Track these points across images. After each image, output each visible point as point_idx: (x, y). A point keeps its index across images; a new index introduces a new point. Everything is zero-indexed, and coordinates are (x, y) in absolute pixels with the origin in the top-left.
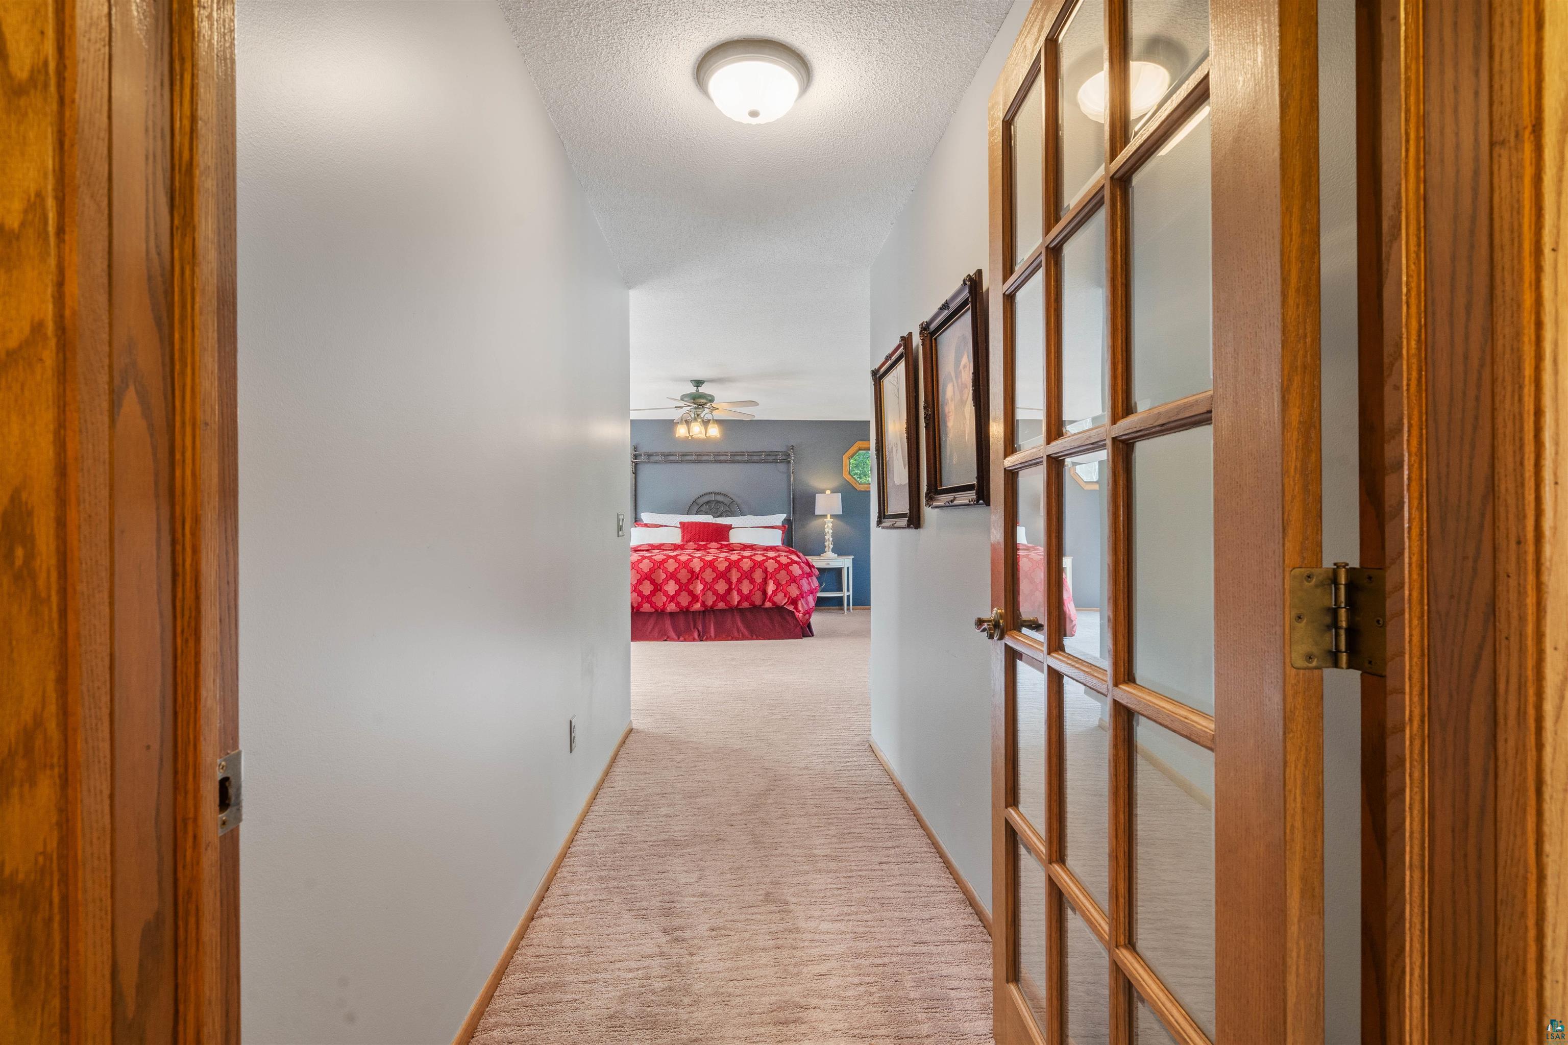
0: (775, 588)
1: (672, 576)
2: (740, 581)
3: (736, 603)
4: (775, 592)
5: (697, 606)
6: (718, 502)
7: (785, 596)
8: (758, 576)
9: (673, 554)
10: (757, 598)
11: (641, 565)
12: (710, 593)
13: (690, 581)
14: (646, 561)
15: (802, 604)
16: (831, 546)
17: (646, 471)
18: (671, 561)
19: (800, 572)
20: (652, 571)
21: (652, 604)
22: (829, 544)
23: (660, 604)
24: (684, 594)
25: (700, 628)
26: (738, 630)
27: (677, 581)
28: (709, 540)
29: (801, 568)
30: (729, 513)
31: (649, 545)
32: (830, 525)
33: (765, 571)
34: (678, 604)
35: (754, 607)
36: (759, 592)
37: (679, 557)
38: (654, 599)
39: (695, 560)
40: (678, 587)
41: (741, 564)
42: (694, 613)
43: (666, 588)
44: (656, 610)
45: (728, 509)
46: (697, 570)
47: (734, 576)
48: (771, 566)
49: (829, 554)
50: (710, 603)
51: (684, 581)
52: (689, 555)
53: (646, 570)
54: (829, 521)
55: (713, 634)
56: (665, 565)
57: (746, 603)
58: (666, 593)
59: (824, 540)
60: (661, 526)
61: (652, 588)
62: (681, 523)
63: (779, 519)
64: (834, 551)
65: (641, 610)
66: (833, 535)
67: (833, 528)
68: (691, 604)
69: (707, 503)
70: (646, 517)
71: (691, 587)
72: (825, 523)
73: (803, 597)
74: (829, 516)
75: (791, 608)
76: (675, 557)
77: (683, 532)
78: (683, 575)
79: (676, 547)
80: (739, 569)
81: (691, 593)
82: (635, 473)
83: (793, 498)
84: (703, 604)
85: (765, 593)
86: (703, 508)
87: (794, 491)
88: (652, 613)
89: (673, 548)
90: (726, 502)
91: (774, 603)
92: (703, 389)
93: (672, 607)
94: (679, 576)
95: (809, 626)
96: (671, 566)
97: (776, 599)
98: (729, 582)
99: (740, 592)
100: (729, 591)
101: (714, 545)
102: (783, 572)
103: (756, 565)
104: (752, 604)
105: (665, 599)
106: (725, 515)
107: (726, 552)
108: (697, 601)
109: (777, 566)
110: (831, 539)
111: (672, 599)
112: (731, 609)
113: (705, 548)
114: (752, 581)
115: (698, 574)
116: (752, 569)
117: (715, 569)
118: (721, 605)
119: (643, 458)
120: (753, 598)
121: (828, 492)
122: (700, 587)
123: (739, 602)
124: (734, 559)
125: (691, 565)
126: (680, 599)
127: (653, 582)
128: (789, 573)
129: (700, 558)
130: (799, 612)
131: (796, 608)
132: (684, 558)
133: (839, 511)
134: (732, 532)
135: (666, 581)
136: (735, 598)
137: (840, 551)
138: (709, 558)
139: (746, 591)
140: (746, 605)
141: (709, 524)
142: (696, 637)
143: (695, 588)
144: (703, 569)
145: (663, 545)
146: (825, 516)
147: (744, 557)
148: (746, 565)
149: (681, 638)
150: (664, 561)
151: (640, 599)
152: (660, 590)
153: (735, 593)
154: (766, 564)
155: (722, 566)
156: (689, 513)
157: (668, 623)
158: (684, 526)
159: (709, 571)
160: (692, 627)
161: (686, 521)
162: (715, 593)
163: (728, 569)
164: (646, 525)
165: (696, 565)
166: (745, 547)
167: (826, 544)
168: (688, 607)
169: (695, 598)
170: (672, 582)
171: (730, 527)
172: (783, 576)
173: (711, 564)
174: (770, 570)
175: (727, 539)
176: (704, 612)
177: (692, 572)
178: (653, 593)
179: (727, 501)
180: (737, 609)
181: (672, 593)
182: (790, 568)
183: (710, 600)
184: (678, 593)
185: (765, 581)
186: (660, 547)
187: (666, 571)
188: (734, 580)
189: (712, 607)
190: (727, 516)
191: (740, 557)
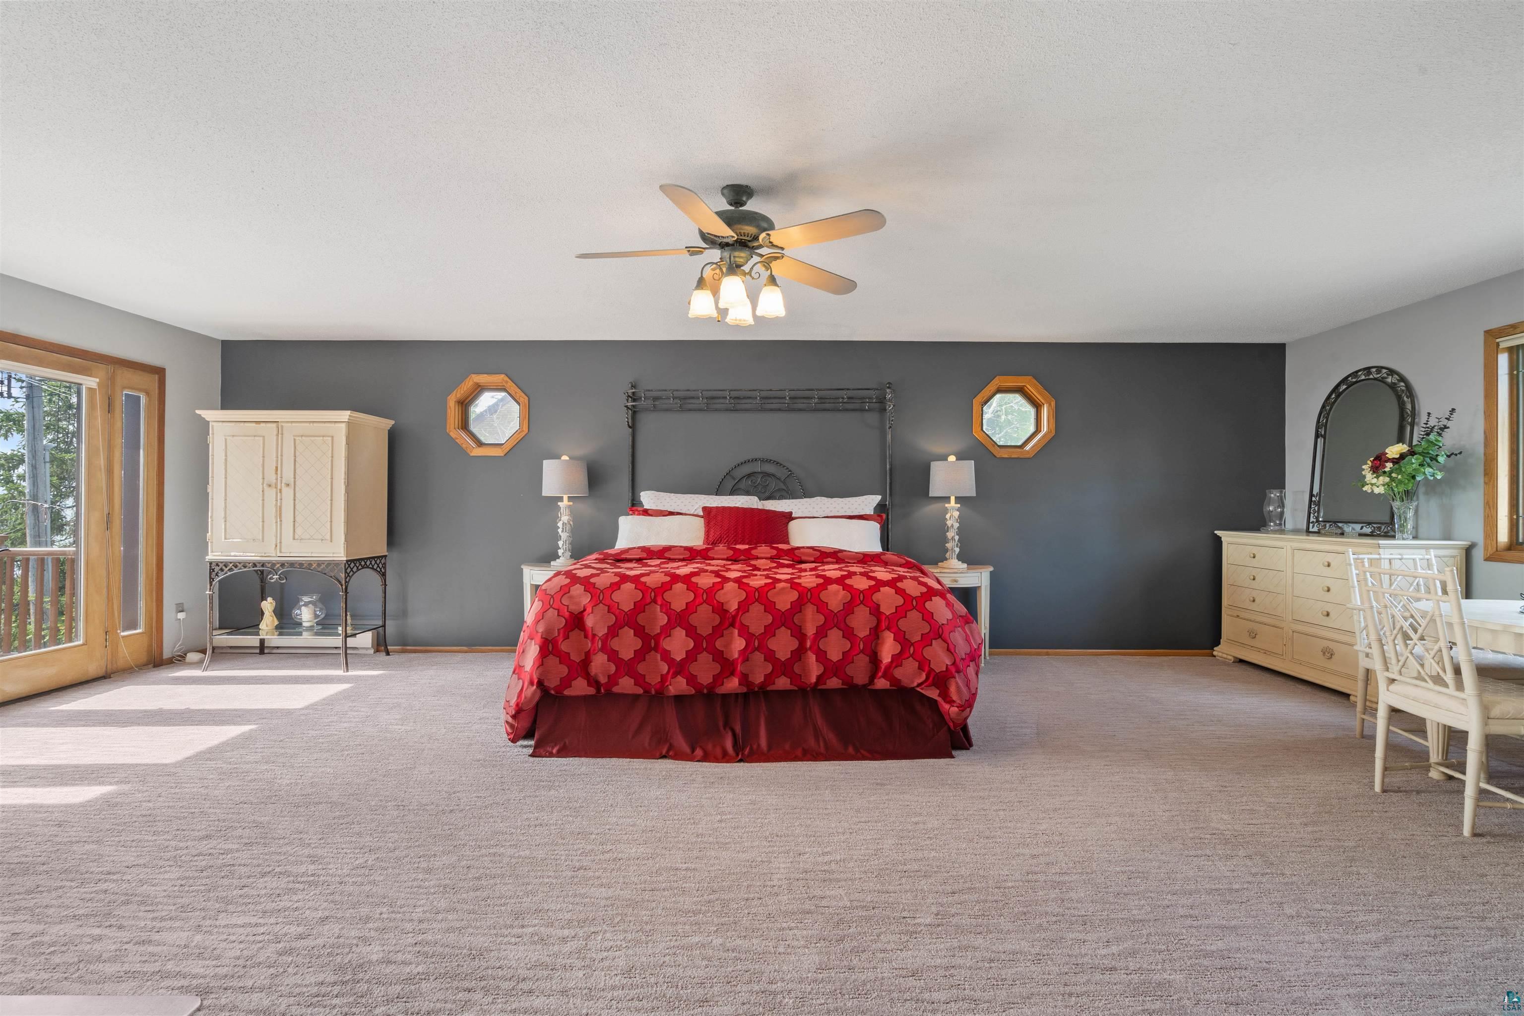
0: (898, 649)
1: (680, 619)
2: (822, 632)
3: (814, 680)
4: (897, 660)
5: (732, 684)
6: (766, 475)
7: (921, 668)
8: (861, 622)
9: (685, 570)
10: (859, 671)
11: (617, 596)
12: (758, 657)
13: (718, 631)
14: (629, 586)
15: (958, 687)
16: (957, 550)
17: (649, 423)
18: (679, 587)
19: (949, 616)
20: (640, 607)
21: (639, 680)
22: (954, 547)
23: (654, 680)
24: (704, 658)
25: (738, 729)
26: (817, 734)
27: (691, 632)
28: (755, 542)
29: (949, 605)
30: (785, 494)
31: (644, 549)
32: (956, 514)
33: (875, 610)
34: (692, 680)
35: (851, 689)
36: (861, 655)
37: (694, 579)
38: (641, 668)
39: (730, 586)
40: (691, 644)
41: (823, 596)
42: (725, 696)
43: (666, 644)
44: (646, 691)
45: (782, 486)
46: (733, 606)
47: (811, 621)
48: (888, 600)
49: (955, 563)
50: (758, 678)
51: (705, 630)
52: (717, 574)
53: (627, 606)
54: (953, 508)
55: (763, 742)
56: (667, 596)
57: (835, 679)
58: (666, 656)
59: (945, 540)
60: (671, 513)
61: (638, 644)
62: (705, 509)
63: (868, 503)
64: (961, 558)
65: (616, 689)
66: (960, 532)
67: (961, 519)
68: (718, 679)
69: (749, 476)
70: (648, 499)
71: (719, 644)
72: (946, 511)
73: (958, 671)
74: (953, 499)
75: (933, 693)
76: (686, 579)
77: (708, 524)
78: (704, 618)
79: (691, 554)
80: (822, 607)
81: (719, 657)
82: (633, 426)
83: (891, 470)
84: (745, 679)
85: (875, 659)
86: (742, 485)
87: (891, 457)
88: (636, 697)
89: (687, 555)
90: (778, 475)
91: (895, 681)
92: (751, 206)
93: (679, 686)
94: (694, 619)
95: (965, 729)
96: (679, 597)
97: (898, 673)
98: (798, 633)
99: (822, 656)
100: (798, 654)
101: (763, 550)
102: (914, 615)
103: (857, 598)
104: (848, 681)
105: (664, 668)
106: (778, 495)
107: (788, 566)
108: (732, 673)
109: (900, 601)
110: (957, 538)
111: (679, 668)
112: (803, 691)
113: (748, 557)
114: (849, 633)
115: (734, 617)
116: (849, 608)
117: (769, 607)
118: (783, 683)
119: (642, 403)
120: (849, 670)
121: (952, 458)
122: (738, 644)
123: (819, 678)
124: (809, 586)
125: (721, 596)
126: (694, 668)
127: (640, 631)
128: (928, 617)
129: (738, 580)
130: (951, 702)
131: (945, 695)
132: (705, 581)
133: (970, 490)
134: (793, 526)
135: (667, 630)
136: (813, 669)
137: (970, 558)
138: (757, 581)
139: (835, 655)
140: (834, 683)
141: (752, 511)
142: (729, 744)
143: (728, 644)
144: (743, 607)
145: (668, 549)
146: (947, 499)
147: (828, 581)
148: (835, 597)
149: (699, 752)
150: (665, 587)
151: (613, 668)
152: (657, 648)
153: (812, 658)
154: (876, 597)
155: (784, 600)
156: (718, 492)
157: (670, 717)
158: (709, 514)
159: (757, 609)
160: (721, 724)
161: (714, 505)
162: (770, 656)
163: (797, 607)
164: (646, 512)
165: (731, 597)
166: (824, 556)
167: (949, 545)
168: (711, 687)
169: (727, 667)
170: (679, 634)
171: (788, 517)
172: (913, 624)
173: (760, 596)
174: (887, 609)
175: (786, 539)
176: (745, 696)
177: (720, 609)
178: (640, 655)
179: (781, 473)
180: (818, 691)
181: (679, 655)
182: (928, 605)
183: (759, 671)
184: (691, 656)
185: (875, 633)
186: (663, 553)
187: (666, 607)
188: (810, 630)
189: (762, 686)
190: (781, 498)
191: (821, 581)
